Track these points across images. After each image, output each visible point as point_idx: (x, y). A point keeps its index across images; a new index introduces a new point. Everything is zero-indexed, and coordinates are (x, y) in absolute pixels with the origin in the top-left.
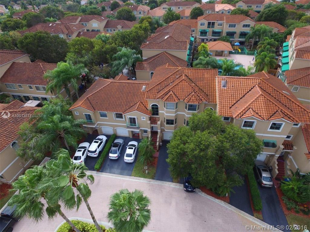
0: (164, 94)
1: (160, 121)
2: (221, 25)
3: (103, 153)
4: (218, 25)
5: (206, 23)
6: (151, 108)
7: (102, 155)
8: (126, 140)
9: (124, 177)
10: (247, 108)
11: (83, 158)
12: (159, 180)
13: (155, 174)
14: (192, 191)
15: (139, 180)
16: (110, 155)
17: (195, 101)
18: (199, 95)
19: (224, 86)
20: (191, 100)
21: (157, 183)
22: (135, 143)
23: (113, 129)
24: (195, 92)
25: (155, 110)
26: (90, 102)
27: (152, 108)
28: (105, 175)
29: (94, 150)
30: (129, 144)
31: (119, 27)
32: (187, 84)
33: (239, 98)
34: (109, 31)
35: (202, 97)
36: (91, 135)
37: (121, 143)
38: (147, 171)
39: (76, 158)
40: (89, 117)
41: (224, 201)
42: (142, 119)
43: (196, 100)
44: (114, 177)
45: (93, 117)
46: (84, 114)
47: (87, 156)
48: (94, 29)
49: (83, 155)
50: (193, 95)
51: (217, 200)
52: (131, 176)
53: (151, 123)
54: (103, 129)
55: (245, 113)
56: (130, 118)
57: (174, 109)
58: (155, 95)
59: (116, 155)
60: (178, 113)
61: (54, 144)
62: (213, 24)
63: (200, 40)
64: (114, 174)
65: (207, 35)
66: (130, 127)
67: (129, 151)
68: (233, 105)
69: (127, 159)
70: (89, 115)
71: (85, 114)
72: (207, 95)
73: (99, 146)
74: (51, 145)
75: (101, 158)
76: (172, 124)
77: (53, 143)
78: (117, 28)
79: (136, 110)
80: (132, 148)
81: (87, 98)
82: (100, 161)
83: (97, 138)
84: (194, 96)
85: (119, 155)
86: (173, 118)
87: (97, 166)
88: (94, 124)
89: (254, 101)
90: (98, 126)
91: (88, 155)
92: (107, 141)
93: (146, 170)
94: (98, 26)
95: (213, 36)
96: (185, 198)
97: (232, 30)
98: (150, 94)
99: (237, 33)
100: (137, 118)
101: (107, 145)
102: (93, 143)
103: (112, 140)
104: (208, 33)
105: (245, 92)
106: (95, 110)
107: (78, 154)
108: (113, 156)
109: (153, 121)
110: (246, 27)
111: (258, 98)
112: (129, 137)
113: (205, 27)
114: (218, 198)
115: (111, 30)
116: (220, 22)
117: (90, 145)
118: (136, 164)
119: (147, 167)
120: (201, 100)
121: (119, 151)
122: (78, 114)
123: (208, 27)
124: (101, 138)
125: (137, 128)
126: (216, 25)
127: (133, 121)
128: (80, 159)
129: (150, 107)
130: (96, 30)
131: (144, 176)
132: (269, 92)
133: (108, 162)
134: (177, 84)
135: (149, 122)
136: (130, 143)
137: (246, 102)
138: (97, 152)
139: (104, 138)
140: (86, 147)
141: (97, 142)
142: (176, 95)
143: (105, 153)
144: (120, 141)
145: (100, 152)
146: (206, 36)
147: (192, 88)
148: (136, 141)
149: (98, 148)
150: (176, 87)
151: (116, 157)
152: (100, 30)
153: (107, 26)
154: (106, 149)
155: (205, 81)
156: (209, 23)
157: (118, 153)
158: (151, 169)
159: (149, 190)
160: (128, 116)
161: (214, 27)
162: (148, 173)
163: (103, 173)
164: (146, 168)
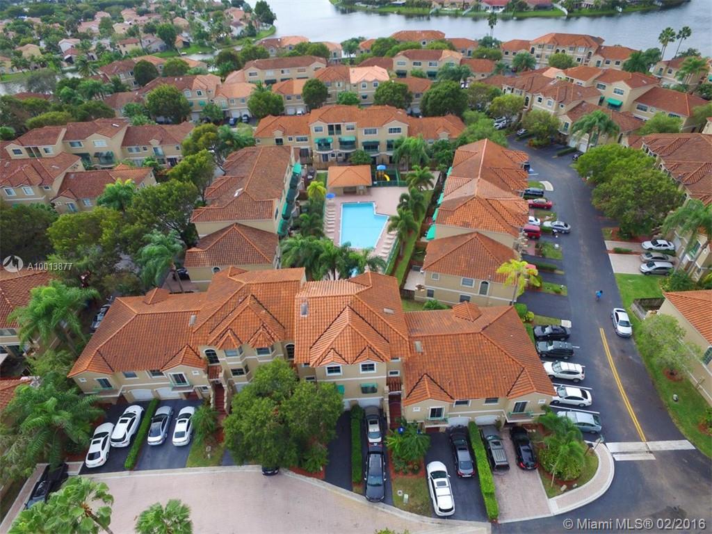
0: (218, 336)
1: (223, 371)
2: (353, 129)
3: (137, 438)
4: (348, 129)
5: (325, 126)
6: (205, 355)
7: (135, 441)
8: (176, 405)
9: (173, 472)
10: (328, 348)
11: (103, 455)
12: (229, 465)
13: (222, 456)
14: (273, 474)
15: (197, 471)
16: (150, 439)
17: (263, 342)
18: (270, 331)
19: (304, 313)
20: (258, 342)
21: (224, 471)
22: (189, 410)
23: (152, 392)
24: (264, 327)
25: (212, 357)
26: (104, 358)
27: (207, 355)
28: (144, 474)
29: (122, 437)
30: (180, 414)
31: (155, 143)
32: (253, 314)
33: (323, 331)
34: (134, 150)
35: (274, 334)
36: (114, 406)
37: (168, 413)
38: (209, 455)
39: (92, 457)
40: (105, 383)
41: (318, 478)
42: (194, 374)
43: (265, 341)
44: (159, 475)
45: (111, 381)
46: (95, 379)
47: (111, 447)
48: (100, 152)
49: (103, 447)
50: (261, 333)
51: (308, 478)
52: (184, 467)
53: (210, 377)
54: (133, 394)
55: (325, 358)
56: (174, 375)
57: (237, 355)
58: (206, 338)
59: (159, 438)
60: (247, 357)
61: (50, 445)
62: (338, 127)
63: (320, 157)
64: (159, 469)
65: (331, 147)
66: (177, 388)
67: (180, 427)
68: (314, 344)
69: (177, 441)
70: (105, 380)
71: (98, 380)
72: (284, 328)
73: (128, 429)
74: (45, 448)
75: (135, 448)
76: (243, 373)
77: (48, 444)
78: (150, 144)
79: (181, 364)
80: (185, 421)
81: (98, 351)
82: (133, 452)
83: (125, 413)
84: (261, 335)
85: (164, 436)
86: (241, 367)
87: (128, 463)
88: (116, 391)
89: (338, 337)
90: (125, 392)
91: (113, 445)
92: (143, 414)
93: (208, 453)
94: (107, 144)
95: (341, 148)
96: (265, 485)
97: (371, 138)
98: (199, 337)
99: (381, 142)
100: (186, 374)
101: (143, 421)
102: (119, 425)
103: (152, 411)
104: (331, 144)
105: (331, 320)
106: (113, 371)
107: (94, 448)
108: (153, 440)
109: (212, 372)
110: (394, 132)
111: (343, 330)
112: (181, 399)
113: (325, 134)
114: (309, 476)
115: (138, 150)
116: (350, 124)
117: (114, 428)
118: (193, 446)
119: (210, 447)
120: (273, 339)
121: (164, 430)
122: (85, 381)
123: (330, 134)
124: (133, 412)
125: (188, 387)
126: (343, 129)
127: (179, 379)
128: (100, 456)
129: (203, 354)
130: (105, 153)
131: (205, 463)
132: (363, 316)
133: (148, 452)
134: (238, 316)
135: (205, 376)
136: (183, 411)
137: (329, 338)
138: (128, 438)
139: (137, 410)
140: (108, 433)
141: (125, 421)
142: (236, 336)
143: (141, 437)
144: (165, 410)
145: (133, 437)
146: (329, 149)
147: (260, 320)
148: (192, 406)
149: (128, 431)
150: (236, 321)
151: (160, 441)
152: (114, 152)
153: (127, 142)
154: (142, 431)
155: (281, 304)
156: (331, 128)
157: (162, 433)
158: (215, 449)
159: (213, 484)
160: (169, 373)
161: (340, 133)
162: (211, 457)
163: (140, 472)
164: (208, 449)
